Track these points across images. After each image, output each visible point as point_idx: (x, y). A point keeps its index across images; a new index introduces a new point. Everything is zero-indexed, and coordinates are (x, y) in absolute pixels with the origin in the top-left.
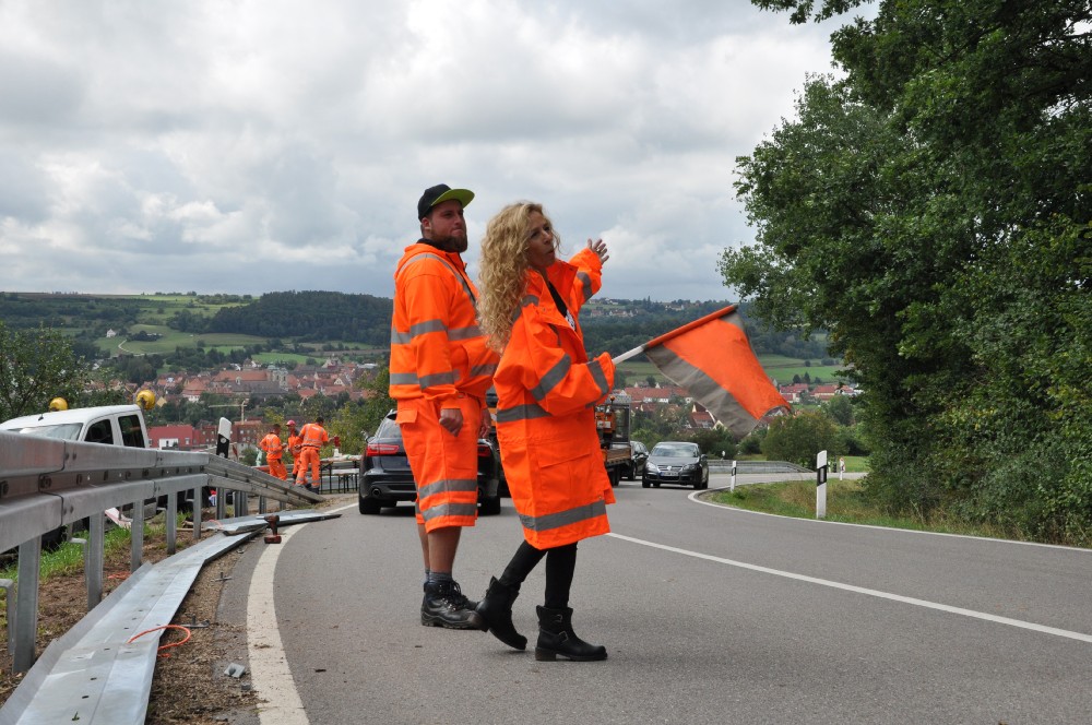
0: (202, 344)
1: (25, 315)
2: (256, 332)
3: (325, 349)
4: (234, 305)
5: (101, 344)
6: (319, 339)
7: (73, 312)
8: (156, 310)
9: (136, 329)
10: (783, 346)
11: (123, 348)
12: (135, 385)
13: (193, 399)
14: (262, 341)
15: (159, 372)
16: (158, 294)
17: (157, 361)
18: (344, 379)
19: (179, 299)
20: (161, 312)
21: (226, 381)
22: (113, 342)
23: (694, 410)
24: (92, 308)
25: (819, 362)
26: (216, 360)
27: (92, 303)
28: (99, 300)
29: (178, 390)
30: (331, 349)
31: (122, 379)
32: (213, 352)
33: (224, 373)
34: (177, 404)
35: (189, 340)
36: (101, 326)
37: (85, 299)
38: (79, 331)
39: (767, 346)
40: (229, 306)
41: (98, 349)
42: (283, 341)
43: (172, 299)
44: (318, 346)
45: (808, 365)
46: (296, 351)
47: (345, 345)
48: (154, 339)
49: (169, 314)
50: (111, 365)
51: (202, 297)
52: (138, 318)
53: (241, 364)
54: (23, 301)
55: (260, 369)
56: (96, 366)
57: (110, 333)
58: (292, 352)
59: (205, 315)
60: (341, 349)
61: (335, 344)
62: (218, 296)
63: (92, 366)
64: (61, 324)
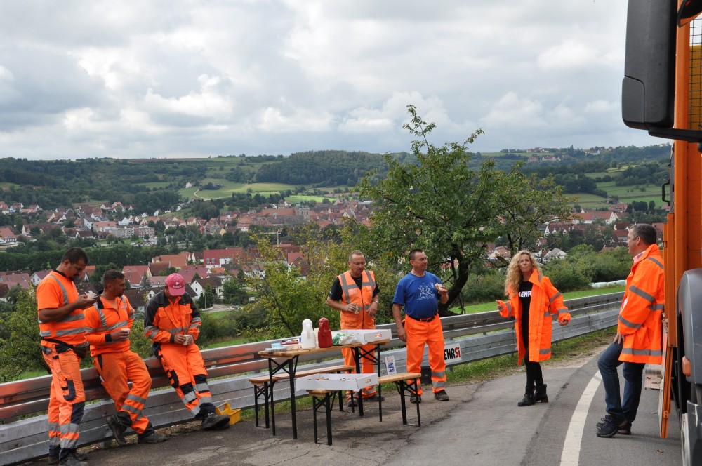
0: (250, 191)
1: (132, 174)
2: (287, 181)
3: (336, 192)
5: (181, 192)
6: (331, 185)
7: (163, 171)
8: (218, 168)
9: (205, 182)
11: (198, 195)
12: (205, 220)
13: (245, 229)
14: (291, 188)
15: (221, 211)
16: (219, 157)
17: (219, 203)
18: (349, 213)
19: (233, 159)
20: (221, 169)
21: (267, 216)
22: (190, 192)
23: (615, 229)
24: (176, 168)
26: (259, 201)
27: (176, 164)
28: (180, 162)
29: (234, 223)
30: (340, 192)
31: (196, 216)
32: (257, 196)
33: (266, 211)
34: (233, 233)
35: (241, 188)
36: (182, 181)
37: (171, 162)
38: (168, 184)
40: (267, 163)
41: (181, 196)
42: (306, 187)
43: (230, 160)
44: (331, 190)
46: (315, 194)
47: (350, 188)
48: (218, 188)
49: (228, 169)
50: (189, 207)
51: (249, 158)
52: (207, 174)
53: (277, 203)
54: (131, 165)
55: (290, 207)
56: (179, 208)
57: (188, 185)
58: (312, 194)
59: (252, 170)
60: (347, 191)
61: (343, 188)
62: (260, 156)
63: (176, 208)
64: (156, 180)
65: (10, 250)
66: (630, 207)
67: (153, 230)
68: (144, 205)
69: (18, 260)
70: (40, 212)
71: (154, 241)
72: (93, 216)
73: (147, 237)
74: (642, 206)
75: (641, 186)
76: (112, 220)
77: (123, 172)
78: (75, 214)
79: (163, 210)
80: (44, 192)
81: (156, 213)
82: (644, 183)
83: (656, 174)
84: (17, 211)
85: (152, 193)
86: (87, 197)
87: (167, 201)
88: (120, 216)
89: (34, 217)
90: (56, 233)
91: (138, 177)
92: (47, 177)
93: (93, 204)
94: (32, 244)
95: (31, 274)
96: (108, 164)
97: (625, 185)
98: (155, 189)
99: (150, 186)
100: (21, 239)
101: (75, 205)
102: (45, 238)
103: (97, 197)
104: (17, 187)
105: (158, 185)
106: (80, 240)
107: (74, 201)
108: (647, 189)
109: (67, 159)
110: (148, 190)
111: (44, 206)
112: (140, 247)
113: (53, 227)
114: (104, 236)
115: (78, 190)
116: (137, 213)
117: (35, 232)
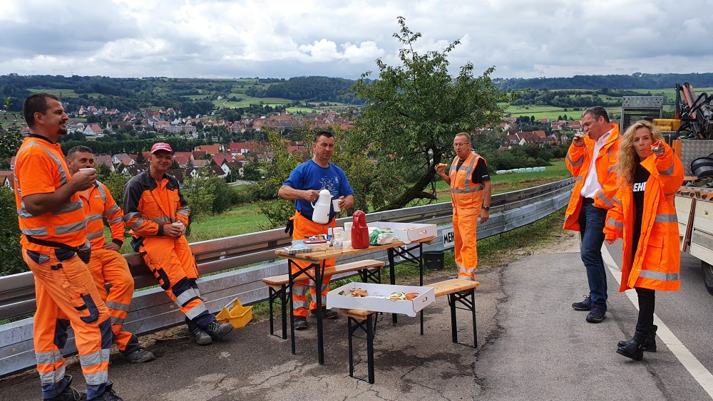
0: (262, 103)
1: (180, 89)
2: (288, 97)
3: (321, 105)
4: (277, 84)
5: (214, 102)
6: (317, 100)
7: (202, 88)
8: (240, 86)
9: (231, 96)
10: (552, 101)
11: (226, 105)
12: (231, 123)
13: (258, 130)
14: (291, 102)
15: (242, 116)
16: (241, 78)
17: (241, 111)
18: (330, 120)
19: (250, 80)
20: (242, 87)
21: (273, 121)
22: (220, 103)
23: (508, 134)
24: (211, 85)
25: (572, 109)
26: (269, 110)
27: (211, 83)
28: (214, 81)
29: (251, 125)
30: (324, 105)
31: (225, 119)
32: (267, 107)
33: (272, 117)
34: (251, 131)
35: (256, 101)
36: (215, 94)
37: (207, 81)
38: (205, 96)
39: (544, 101)
40: (274, 84)
41: (214, 105)
42: (300, 102)
43: (247, 80)
44: (317, 104)
45: (566, 110)
46: (307, 107)
47: (330, 103)
48: (240, 100)
49: (246, 87)
50: (220, 113)
51: (261, 80)
52: (232, 90)
53: (281, 112)
54: (180, 82)
55: (289, 115)
56: (213, 114)
57: (219, 98)
58: (305, 107)
59: (263, 88)
60: (328, 105)
61: (325, 103)
62: (269, 79)
63: (211, 113)
64: (197, 93)
65: (98, 139)
66: (518, 119)
67: (195, 128)
68: (189, 111)
69: (104, 147)
70: (118, 114)
71: (195, 135)
72: (154, 117)
73: (191, 133)
74: (526, 119)
75: (526, 106)
76: (167, 120)
77: (175, 88)
78: (142, 116)
79: (202, 115)
80: (121, 100)
81: (197, 116)
82: (528, 103)
83: (536, 98)
84: (103, 112)
85: (194, 102)
86: (150, 104)
87: (205, 108)
88: (173, 118)
89: (114, 117)
90: (129, 129)
91: (184, 91)
92: (123, 89)
93: (154, 108)
94: (113, 136)
95: (112, 156)
96: (164, 81)
97: (516, 105)
98: (196, 100)
99: (193, 98)
100: (105, 132)
101: (142, 109)
102: (122, 132)
103: (157, 104)
104: (103, 96)
105: (198, 97)
106: (145, 133)
107: (141, 107)
108: (530, 108)
109: (136, 77)
110: (192, 100)
111: (121, 110)
112: (186, 140)
113: (127, 124)
114: (161, 131)
115: (144, 99)
116: (184, 116)
117: (115, 127)
